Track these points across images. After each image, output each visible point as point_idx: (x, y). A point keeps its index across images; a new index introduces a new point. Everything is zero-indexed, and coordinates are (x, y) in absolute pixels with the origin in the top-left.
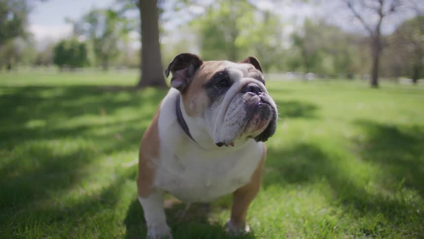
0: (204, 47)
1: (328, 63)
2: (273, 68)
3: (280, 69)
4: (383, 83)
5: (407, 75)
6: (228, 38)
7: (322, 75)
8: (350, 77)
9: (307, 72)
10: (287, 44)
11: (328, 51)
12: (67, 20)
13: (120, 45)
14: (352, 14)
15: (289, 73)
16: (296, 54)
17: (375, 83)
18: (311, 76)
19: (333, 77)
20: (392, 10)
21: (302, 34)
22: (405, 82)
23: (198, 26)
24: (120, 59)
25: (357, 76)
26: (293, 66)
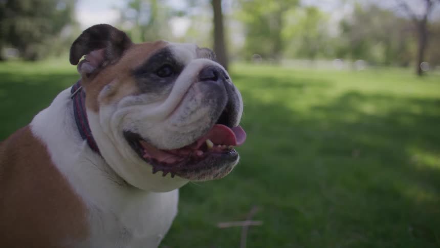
11: (378, 39)
12: (114, 8)
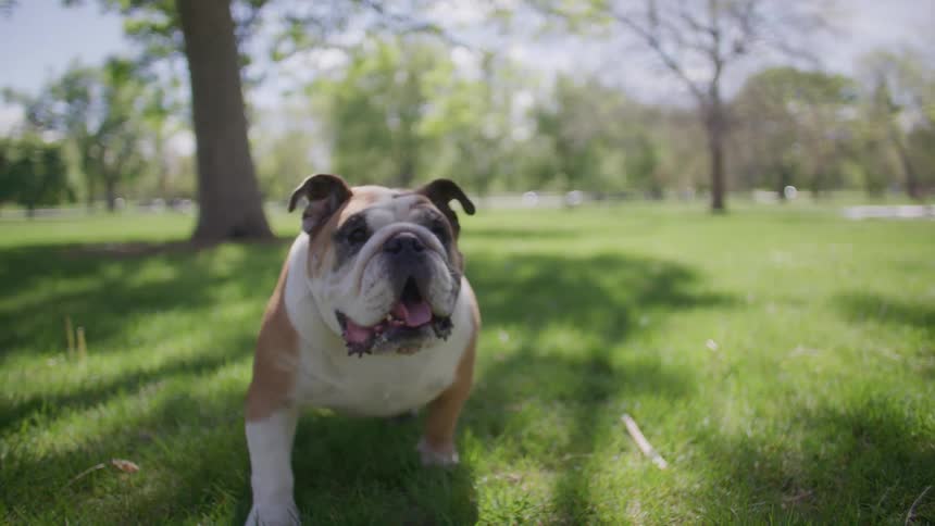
0: (342, 145)
1: (612, 166)
2: (497, 185)
3: (511, 186)
4: (733, 202)
5: (766, 185)
6: (393, 123)
7: (600, 192)
8: (656, 193)
9: (570, 189)
10: (522, 132)
13: (146, 149)
14: (661, 61)
15: (530, 193)
16: (544, 150)
17: (718, 205)
18: (576, 196)
19: (621, 196)
20: (739, 50)
21: (552, 108)
22: (764, 198)
23: (323, 101)
24: (149, 180)
25: (670, 192)
26: (541, 178)
